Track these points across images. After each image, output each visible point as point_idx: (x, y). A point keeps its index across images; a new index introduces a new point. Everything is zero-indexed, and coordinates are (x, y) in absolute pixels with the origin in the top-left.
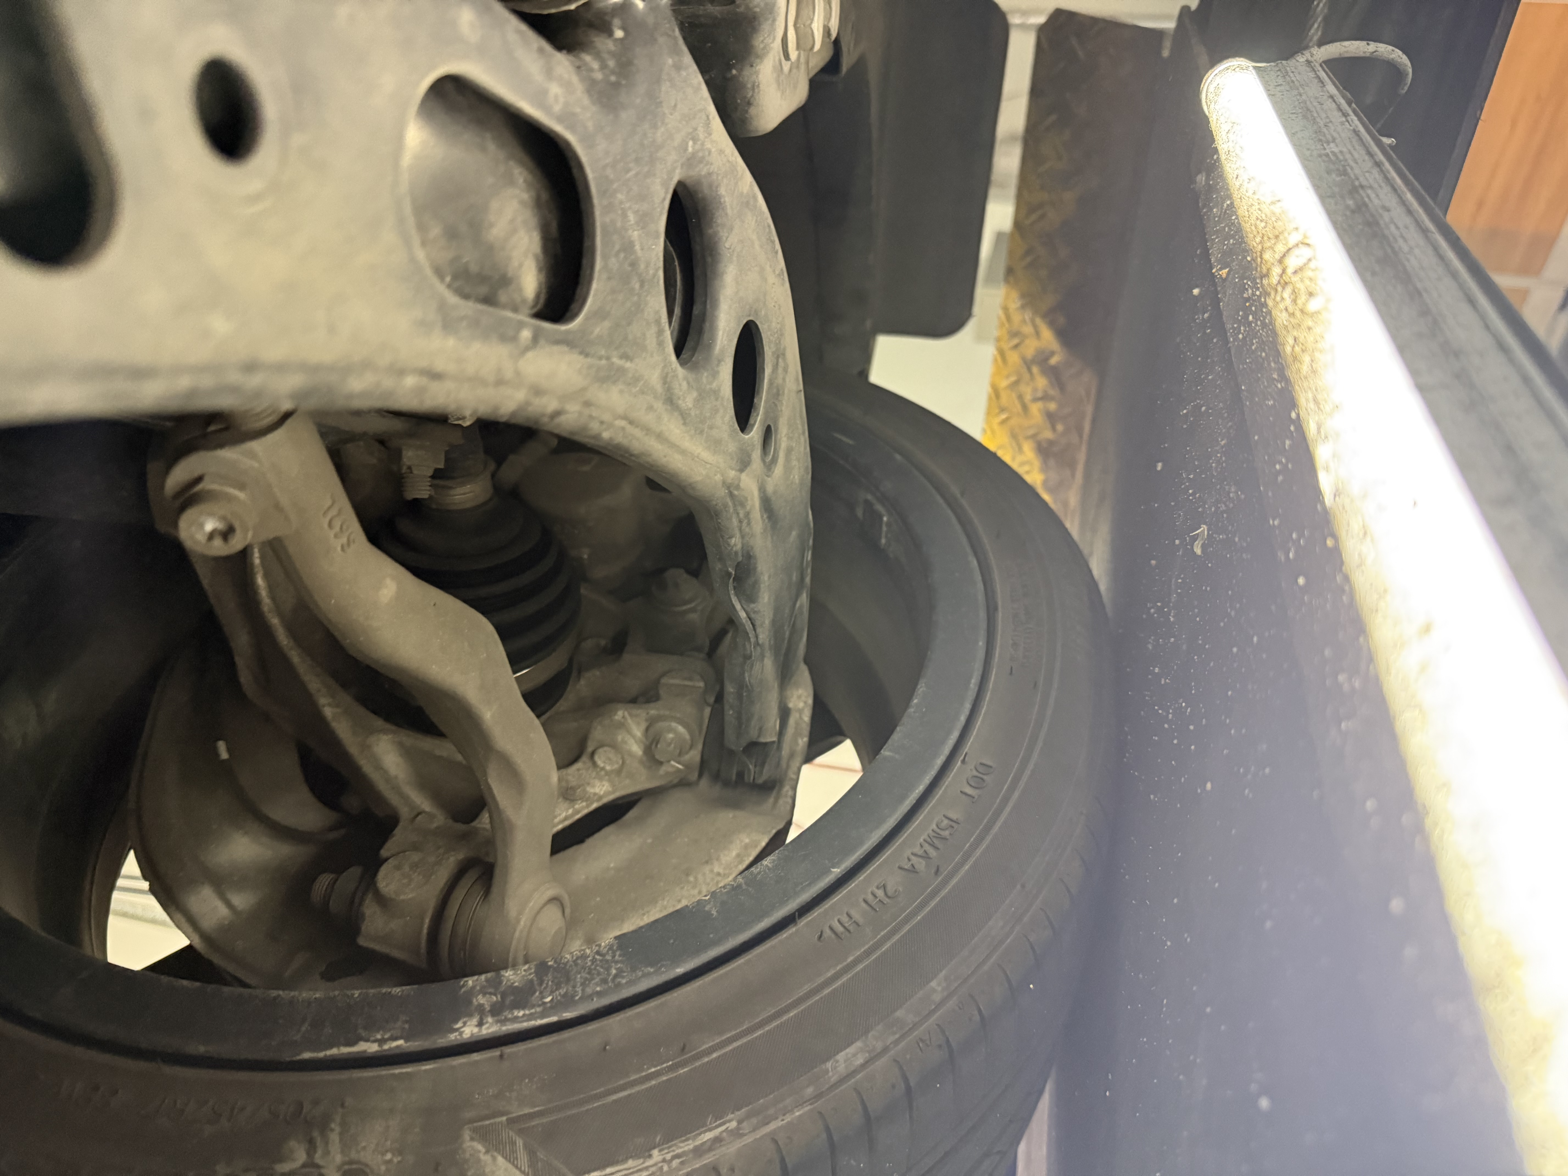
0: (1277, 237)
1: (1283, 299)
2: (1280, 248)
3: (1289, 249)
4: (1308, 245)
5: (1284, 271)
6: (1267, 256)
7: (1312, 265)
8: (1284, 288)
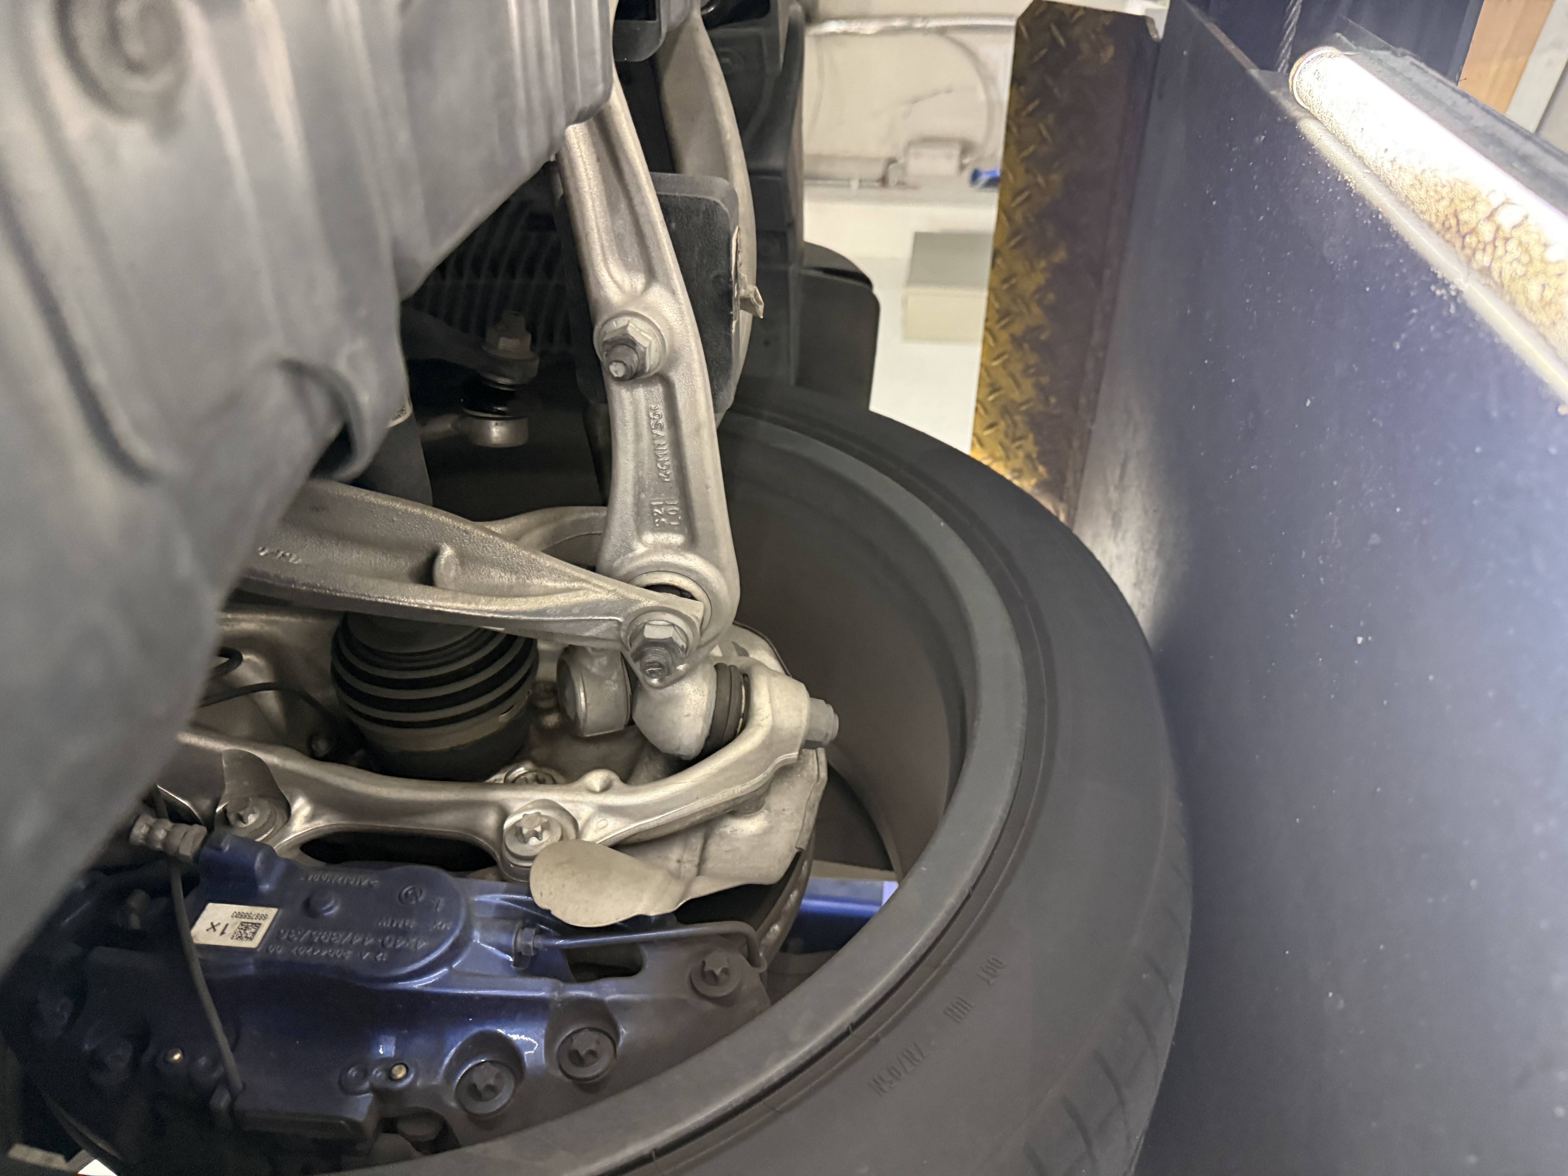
0: (1474, 199)
1: (1506, 252)
2: (1483, 210)
3: (1496, 210)
4: (1514, 204)
5: (1498, 228)
6: (1464, 216)
7: (1530, 221)
8: (1505, 244)
